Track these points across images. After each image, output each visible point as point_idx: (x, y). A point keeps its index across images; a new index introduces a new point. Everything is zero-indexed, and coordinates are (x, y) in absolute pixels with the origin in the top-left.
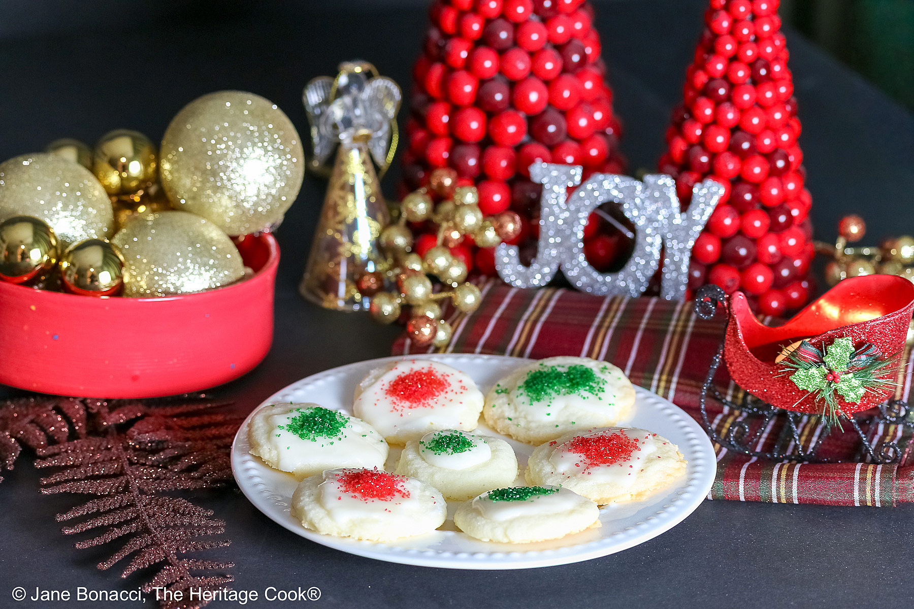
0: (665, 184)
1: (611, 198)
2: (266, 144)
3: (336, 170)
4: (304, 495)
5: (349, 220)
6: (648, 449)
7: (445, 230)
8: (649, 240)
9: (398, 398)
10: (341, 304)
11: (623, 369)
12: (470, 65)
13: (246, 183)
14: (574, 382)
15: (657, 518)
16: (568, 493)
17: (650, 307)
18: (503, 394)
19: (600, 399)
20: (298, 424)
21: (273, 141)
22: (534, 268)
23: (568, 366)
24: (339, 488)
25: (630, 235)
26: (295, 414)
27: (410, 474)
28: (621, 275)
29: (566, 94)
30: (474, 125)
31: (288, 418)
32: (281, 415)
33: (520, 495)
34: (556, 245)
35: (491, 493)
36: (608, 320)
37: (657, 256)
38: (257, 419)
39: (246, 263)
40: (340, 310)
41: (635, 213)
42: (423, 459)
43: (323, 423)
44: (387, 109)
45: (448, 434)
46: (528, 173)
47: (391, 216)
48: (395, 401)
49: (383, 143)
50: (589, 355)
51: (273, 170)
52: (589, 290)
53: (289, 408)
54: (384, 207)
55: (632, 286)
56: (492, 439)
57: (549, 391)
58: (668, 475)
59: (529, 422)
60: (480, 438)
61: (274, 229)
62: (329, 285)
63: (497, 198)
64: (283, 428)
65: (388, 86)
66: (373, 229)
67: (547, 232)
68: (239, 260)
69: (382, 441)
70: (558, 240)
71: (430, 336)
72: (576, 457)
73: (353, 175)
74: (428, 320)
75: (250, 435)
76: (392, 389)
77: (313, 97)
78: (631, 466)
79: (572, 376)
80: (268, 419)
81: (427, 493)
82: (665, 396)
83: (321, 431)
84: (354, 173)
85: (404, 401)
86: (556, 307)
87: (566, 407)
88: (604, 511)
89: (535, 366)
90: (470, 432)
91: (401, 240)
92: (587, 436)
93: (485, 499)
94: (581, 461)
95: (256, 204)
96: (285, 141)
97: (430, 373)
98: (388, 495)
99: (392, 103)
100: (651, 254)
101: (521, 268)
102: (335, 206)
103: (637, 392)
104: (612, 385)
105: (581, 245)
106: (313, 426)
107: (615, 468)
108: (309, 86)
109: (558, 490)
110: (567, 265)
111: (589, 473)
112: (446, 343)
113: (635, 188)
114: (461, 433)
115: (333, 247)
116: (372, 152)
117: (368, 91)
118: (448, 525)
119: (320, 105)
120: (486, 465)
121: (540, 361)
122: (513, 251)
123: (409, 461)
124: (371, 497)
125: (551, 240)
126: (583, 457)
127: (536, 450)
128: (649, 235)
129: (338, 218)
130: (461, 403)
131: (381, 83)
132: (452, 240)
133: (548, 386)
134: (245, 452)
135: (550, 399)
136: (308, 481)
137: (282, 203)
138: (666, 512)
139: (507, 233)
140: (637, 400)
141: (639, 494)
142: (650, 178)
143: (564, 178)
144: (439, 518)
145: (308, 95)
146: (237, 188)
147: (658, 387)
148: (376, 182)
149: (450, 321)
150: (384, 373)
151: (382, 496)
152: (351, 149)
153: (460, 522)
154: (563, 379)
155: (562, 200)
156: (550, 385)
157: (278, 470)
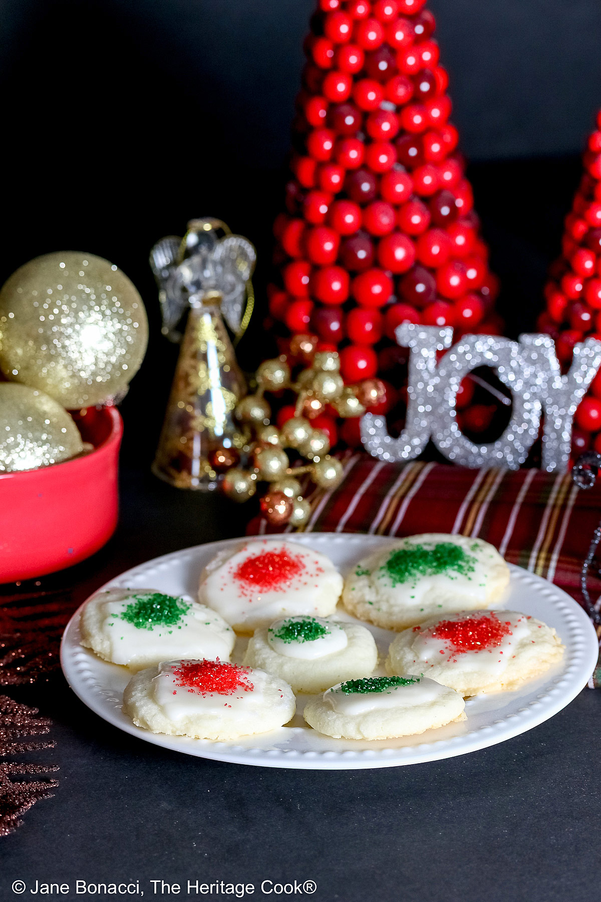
0: (543, 346)
1: (485, 362)
2: (103, 308)
3: (187, 338)
4: (136, 689)
5: (202, 392)
6: (521, 633)
7: (305, 399)
8: (527, 406)
9: (247, 582)
10: (195, 483)
11: (497, 546)
12: (330, 221)
13: (82, 350)
14: (442, 561)
15: (530, 709)
16: (431, 683)
17: (529, 479)
18: (364, 576)
19: (470, 579)
20: (134, 611)
21: (111, 305)
22: (404, 440)
23: (435, 544)
24: (174, 681)
25: (506, 401)
26: (132, 601)
27: (257, 665)
28: (498, 445)
29: (435, 250)
30: (336, 286)
31: (123, 605)
32: (115, 603)
33: (376, 686)
34: (426, 414)
35: (345, 684)
36: (482, 494)
37: (536, 422)
38: (90, 608)
39: (85, 438)
40: (195, 490)
41: (512, 377)
42: (272, 649)
43: (161, 610)
44: (241, 270)
45: (300, 620)
46: (394, 336)
47: (248, 386)
48: (244, 585)
49: (238, 308)
50: (461, 532)
51: (111, 336)
52: (462, 462)
53: (124, 594)
54: (240, 376)
55: (510, 458)
56: (350, 625)
57: (414, 571)
58: (543, 662)
59: (391, 606)
60: (335, 624)
61: (118, 402)
62: (182, 462)
63: (362, 364)
64: (116, 616)
65: (242, 245)
66: (228, 400)
67: (415, 401)
68: (76, 434)
69: (228, 629)
70: (429, 408)
71: (286, 514)
72: (442, 643)
73: (206, 343)
74: (284, 497)
75: (81, 625)
76: (240, 572)
77: (161, 258)
78: (501, 653)
79: (439, 555)
80: (101, 607)
81: (274, 686)
82: (544, 576)
83: (159, 619)
84: (206, 340)
85: (253, 585)
86: (425, 483)
87: (432, 589)
88: (470, 703)
89: (400, 544)
90: (326, 618)
91: (258, 412)
92: (453, 619)
93: (337, 691)
94: (447, 648)
95: (94, 374)
96: (126, 304)
97: (282, 555)
98: (229, 688)
99: (246, 264)
100: (529, 422)
101: (388, 440)
102: (187, 376)
103: (512, 572)
104: (484, 564)
105: (453, 414)
106: (150, 614)
107: (484, 654)
108: (156, 246)
109: (418, 680)
110: (439, 436)
111: (455, 661)
112: (304, 522)
113: (510, 350)
114: (314, 619)
115: (185, 421)
116: (225, 317)
117: (219, 251)
118: (296, 721)
119: (168, 267)
120: (341, 653)
121: (405, 540)
122: (380, 422)
123: (257, 650)
124: (210, 691)
125: (421, 409)
126: (448, 642)
127: (399, 635)
128: (528, 401)
129: (190, 389)
130: (316, 586)
131: (234, 242)
132: (313, 411)
133: (412, 566)
134: (75, 643)
135: (415, 580)
136: (141, 675)
137: (123, 373)
138: (540, 702)
139: (370, 401)
140: (512, 580)
141: (511, 684)
142: (526, 339)
143: (433, 340)
144: (285, 713)
145: (154, 256)
146: (74, 356)
147: (536, 566)
148: (231, 349)
149: (310, 498)
150: (232, 555)
151: (223, 689)
152: (202, 314)
153: (309, 717)
154: (429, 558)
155: (432, 364)
156: (415, 565)
157: (110, 663)
